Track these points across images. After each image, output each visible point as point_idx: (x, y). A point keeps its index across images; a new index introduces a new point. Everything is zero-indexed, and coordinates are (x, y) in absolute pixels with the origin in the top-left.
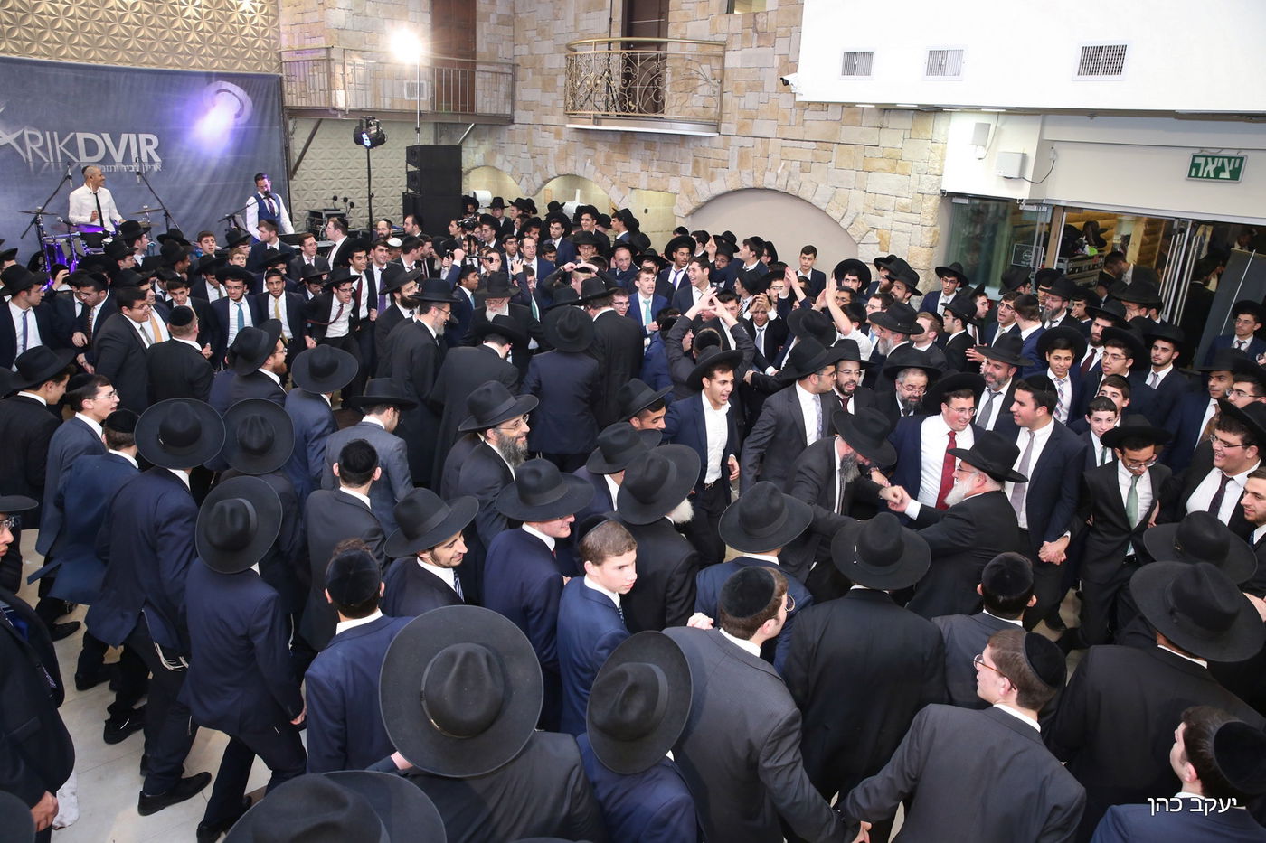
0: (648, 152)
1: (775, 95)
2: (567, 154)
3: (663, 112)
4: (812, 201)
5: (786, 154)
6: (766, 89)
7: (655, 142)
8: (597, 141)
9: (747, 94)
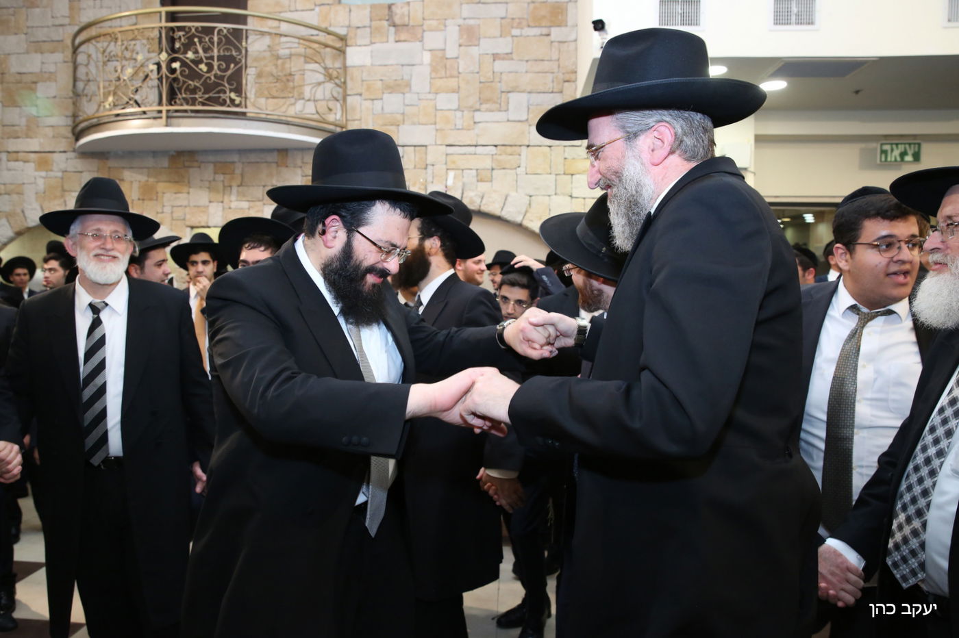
0: (220, 177)
1: (431, 96)
2: (64, 190)
3: (246, 107)
4: (505, 214)
5: (454, 162)
6: (415, 88)
7: (233, 163)
8: (123, 168)
9: (385, 96)
